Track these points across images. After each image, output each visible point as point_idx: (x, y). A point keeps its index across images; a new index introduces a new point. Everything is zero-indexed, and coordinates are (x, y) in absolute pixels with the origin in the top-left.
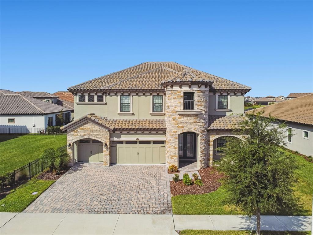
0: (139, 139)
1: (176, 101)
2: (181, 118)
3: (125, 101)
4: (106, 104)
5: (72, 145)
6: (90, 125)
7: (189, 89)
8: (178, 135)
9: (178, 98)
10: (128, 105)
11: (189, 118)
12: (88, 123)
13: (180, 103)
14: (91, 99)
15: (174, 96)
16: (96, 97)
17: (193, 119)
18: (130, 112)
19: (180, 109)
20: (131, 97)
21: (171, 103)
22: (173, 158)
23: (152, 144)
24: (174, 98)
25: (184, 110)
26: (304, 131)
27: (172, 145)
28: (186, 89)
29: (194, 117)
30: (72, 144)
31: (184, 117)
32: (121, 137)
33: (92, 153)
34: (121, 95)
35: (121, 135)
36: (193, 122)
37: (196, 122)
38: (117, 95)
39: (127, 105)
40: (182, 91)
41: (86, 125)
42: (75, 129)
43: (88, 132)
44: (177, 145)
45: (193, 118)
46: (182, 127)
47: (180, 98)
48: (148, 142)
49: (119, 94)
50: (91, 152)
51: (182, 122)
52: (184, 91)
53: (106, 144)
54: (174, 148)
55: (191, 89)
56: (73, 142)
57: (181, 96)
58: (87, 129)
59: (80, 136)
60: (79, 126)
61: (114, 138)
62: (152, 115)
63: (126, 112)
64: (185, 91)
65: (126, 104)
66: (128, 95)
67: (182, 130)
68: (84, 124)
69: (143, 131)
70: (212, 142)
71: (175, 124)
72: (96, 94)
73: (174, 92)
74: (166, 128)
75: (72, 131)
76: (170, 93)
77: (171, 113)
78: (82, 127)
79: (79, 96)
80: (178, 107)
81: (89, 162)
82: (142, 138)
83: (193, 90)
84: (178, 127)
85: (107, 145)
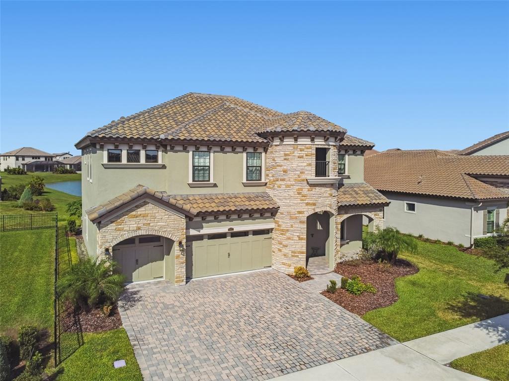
0: (233, 229)
1: (303, 162)
2: (312, 190)
3: (202, 161)
4: (164, 167)
5: (111, 250)
6: (150, 209)
7: (324, 143)
8: (307, 217)
9: (307, 157)
10: (206, 169)
11: (323, 189)
12: (145, 203)
13: (310, 165)
14: (134, 157)
15: (298, 155)
16: (143, 154)
17: (328, 191)
18: (209, 181)
19: (310, 174)
20: (212, 154)
21: (293, 166)
22: (297, 256)
23: (251, 236)
24: (299, 157)
25: (316, 177)
26: (407, 203)
27: (295, 234)
28: (320, 142)
29: (329, 187)
30: (111, 248)
31: (317, 188)
32: (202, 228)
33: (138, 264)
34: (194, 150)
35: (204, 224)
36: (329, 195)
37: (331, 195)
38: (187, 149)
39: (203, 170)
40: (314, 146)
41: (142, 209)
42: (119, 217)
43: (146, 222)
44: (305, 235)
45: (328, 189)
46: (314, 204)
47: (310, 157)
48: (245, 234)
49: (191, 149)
50: (137, 261)
51: (314, 195)
52: (316, 146)
53: (180, 243)
54: (300, 239)
55: (327, 143)
56: (113, 244)
57: (312, 154)
58: (145, 216)
59: (130, 231)
60: (127, 211)
61: (191, 230)
62: (245, 185)
63: (201, 181)
64: (318, 146)
65: (201, 166)
66: (206, 150)
67: (314, 209)
68: (138, 207)
69: (240, 214)
70: (340, 225)
71: (301, 200)
72: (144, 148)
73: (299, 147)
74: (279, 207)
75: (112, 222)
76: (292, 148)
77: (294, 182)
78: (134, 213)
79: (108, 150)
80: (306, 172)
81: (132, 282)
82: (239, 227)
83: (329, 145)
84: (307, 204)
85: (183, 244)
